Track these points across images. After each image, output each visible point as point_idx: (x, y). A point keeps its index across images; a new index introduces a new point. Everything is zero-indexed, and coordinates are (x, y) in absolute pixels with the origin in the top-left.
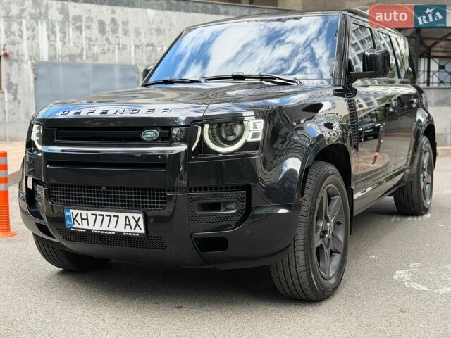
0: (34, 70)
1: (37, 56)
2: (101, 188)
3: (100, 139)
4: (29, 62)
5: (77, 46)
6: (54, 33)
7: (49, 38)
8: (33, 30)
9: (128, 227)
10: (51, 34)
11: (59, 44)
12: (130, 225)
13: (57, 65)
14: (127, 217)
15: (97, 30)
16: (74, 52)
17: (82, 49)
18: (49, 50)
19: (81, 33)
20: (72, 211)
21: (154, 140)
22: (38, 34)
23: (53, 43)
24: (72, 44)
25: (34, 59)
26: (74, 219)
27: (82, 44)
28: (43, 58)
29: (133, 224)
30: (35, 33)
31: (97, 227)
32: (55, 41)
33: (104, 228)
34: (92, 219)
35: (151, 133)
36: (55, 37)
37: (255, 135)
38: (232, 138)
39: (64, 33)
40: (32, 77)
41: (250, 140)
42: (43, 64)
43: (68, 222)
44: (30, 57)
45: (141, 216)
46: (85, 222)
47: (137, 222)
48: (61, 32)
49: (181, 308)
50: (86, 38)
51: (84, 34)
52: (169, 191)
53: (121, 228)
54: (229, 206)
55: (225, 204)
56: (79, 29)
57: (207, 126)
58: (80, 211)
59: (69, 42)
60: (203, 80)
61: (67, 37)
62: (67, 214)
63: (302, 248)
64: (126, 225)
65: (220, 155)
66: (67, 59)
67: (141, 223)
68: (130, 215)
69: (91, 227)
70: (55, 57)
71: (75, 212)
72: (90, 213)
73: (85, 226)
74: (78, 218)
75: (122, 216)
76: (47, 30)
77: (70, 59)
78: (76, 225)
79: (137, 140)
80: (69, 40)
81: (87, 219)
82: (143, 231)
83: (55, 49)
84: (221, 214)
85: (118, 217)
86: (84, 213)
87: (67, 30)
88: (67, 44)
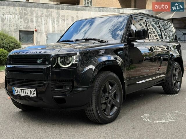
0: (46, 36)
1: (48, 31)
2: (23, 80)
3: (25, 62)
4: (45, 33)
5: (63, 27)
6: (54, 22)
7: (52, 24)
8: (46, 21)
9: (31, 94)
10: (53, 22)
11: (56, 26)
12: (32, 93)
13: (55, 34)
14: (31, 90)
15: (71, 20)
16: (61, 29)
17: (65, 28)
18: (52, 29)
19: (65, 22)
20: (14, 88)
21: (41, 63)
22: (48, 22)
23: (54, 26)
24: (61, 26)
25: (47, 32)
26: (15, 91)
27: (65, 26)
28: (50, 32)
29: (33, 93)
30: (47, 22)
31: (22, 94)
32: (55, 25)
33: (24, 94)
34: (20, 91)
35: (40, 60)
36: (55, 23)
37: (76, 61)
38: (68, 62)
39: (58, 22)
40: (46, 39)
41: (74, 63)
42: (50, 34)
43: (14, 92)
44: (45, 31)
45: (35, 90)
46: (18, 92)
47: (34, 92)
48: (57, 21)
49: (54, 124)
50: (66, 23)
51: (66, 22)
52: (44, 81)
53: (29, 94)
54: (67, 87)
55: (65, 86)
56: (64, 20)
57: (59, 58)
58: (17, 88)
59: (60, 25)
60: (74, 41)
61: (59, 24)
62: (13, 89)
63: (94, 103)
64: (31, 93)
65: (63, 68)
66: (59, 32)
67: (35, 92)
68: (32, 90)
69: (20, 94)
70: (55, 31)
71: (15, 88)
72: (20, 88)
73: (19, 94)
74: (16, 91)
75: (29, 90)
76: (52, 21)
77: (60, 32)
78: (16, 93)
79: (35, 63)
80: (60, 24)
81: (19, 91)
82: (36, 96)
83: (55, 28)
84: (64, 90)
85: (28, 90)
86: (18, 88)
87: (59, 21)
88: (59, 26)
